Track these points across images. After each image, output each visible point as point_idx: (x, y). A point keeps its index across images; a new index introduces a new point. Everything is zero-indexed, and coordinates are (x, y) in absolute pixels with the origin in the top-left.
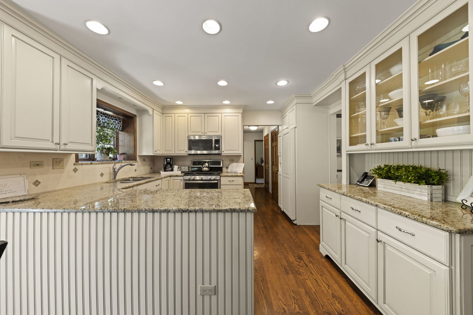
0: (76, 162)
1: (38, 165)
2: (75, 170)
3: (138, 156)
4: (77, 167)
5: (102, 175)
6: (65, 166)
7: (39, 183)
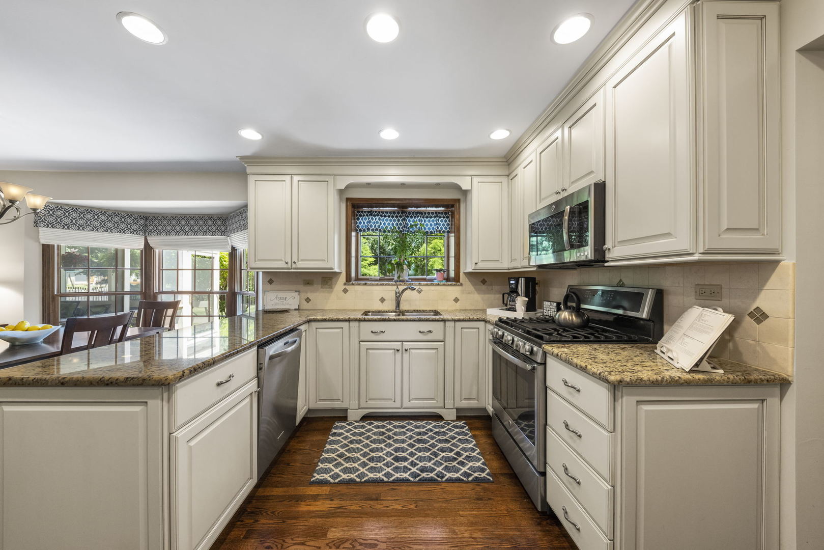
0: (346, 281)
1: (308, 283)
2: (345, 291)
3: (465, 273)
4: (347, 287)
5: (382, 300)
6: (333, 286)
7: (310, 300)
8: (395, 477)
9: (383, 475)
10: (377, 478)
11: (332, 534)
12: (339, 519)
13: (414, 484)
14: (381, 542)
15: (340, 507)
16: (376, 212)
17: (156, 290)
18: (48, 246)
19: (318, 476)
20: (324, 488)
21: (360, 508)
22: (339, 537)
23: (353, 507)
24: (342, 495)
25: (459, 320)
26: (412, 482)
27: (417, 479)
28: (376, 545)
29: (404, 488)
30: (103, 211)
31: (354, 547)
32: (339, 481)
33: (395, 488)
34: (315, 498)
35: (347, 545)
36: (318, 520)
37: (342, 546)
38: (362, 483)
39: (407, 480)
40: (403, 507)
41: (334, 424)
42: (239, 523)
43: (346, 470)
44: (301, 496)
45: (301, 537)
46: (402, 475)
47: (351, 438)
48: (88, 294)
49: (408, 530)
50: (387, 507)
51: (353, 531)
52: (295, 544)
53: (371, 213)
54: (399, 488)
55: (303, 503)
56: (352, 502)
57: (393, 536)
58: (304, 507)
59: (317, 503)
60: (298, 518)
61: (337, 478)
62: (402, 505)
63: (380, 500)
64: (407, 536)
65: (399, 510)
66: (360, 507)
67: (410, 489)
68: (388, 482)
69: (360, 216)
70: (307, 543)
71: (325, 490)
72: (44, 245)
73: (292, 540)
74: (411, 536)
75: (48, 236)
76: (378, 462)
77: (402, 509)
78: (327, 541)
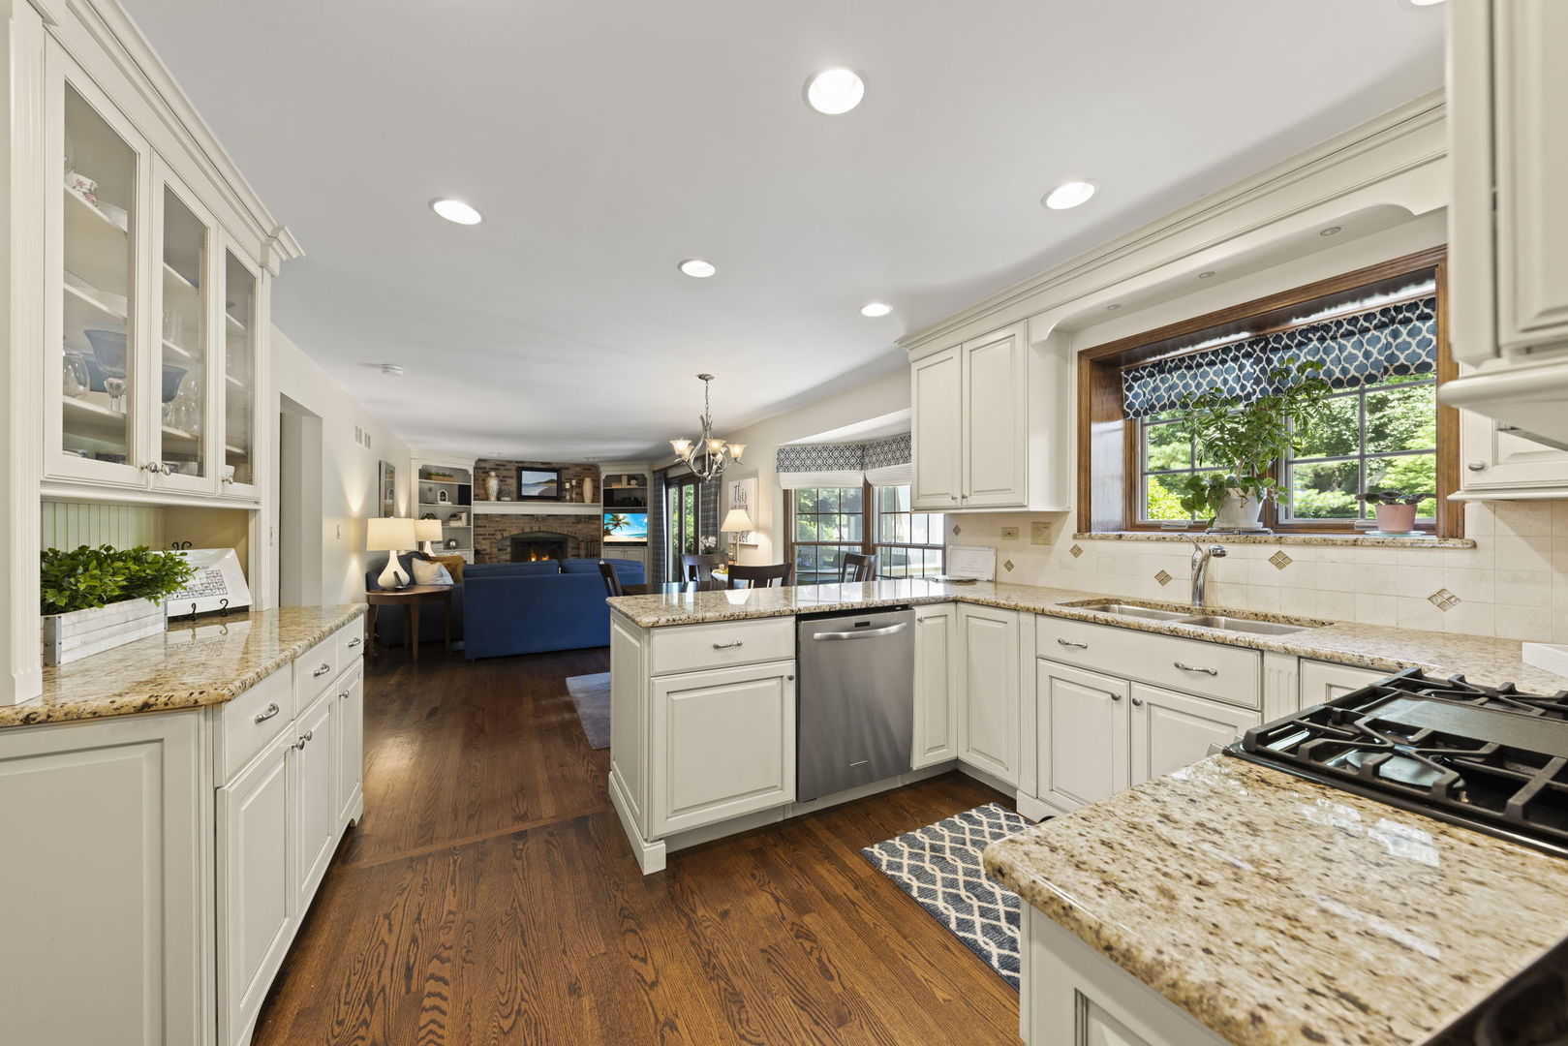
0: (1079, 530)
1: (1010, 533)
2: (1076, 552)
4: (1080, 543)
5: (1163, 578)
6: (1053, 539)
7: (1012, 566)
8: (973, 937)
9: (957, 918)
10: (942, 914)
11: (810, 921)
12: (836, 913)
13: (992, 973)
14: (841, 983)
15: (853, 903)
16: (1172, 361)
17: (876, 542)
18: (787, 491)
19: (876, 850)
20: (867, 869)
21: (872, 926)
22: (813, 931)
23: (865, 917)
24: (874, 893)
25: (1314, 658)
26: (991, 967)
27: (1005, 972)
28: (832, 978)
29: (966, 962)
30: (816, 448)
31: (810, 953)
32: (892, 876)
33: (954, 950)
34: (845, 869)
35: (808, 945)
36: (818, 893)
37: (801, 940)
38: (917, 902)
39: (986, 958)
40: (926, 980)
41: (987, 803)
42: (763, 836)
43: (918, 872)
44: (836, 856)
45: (784, 895)
46: (987, 944)
47: (984, 837)
48: (839, 544)
49: (891, 1009)
50: (905, 957)
51: (833, 939)
52: (772, 894)
53: (1160, 367)
54: (960, 956)
55: (828, 866)
56: (873, 910)
57: (862, 994)
58: (822, 870)
59: (840, 877)
60: (806, 874)
61: (893, 869)
62: (927, 977)
63: (909, 943)
64: (877, 1012)
65: (917, 979)
66: (874, 924)
67: (975, 973)
68: (953, 933)
69: (1135, 379)
70: (782, 905)
71: (865, 871)
72: (784, 491)
73: (776, 888)
74: (884, 1020)
75: (793, 480)
76: (976, 896)
77: (919, 981)
78: (797, 921)
